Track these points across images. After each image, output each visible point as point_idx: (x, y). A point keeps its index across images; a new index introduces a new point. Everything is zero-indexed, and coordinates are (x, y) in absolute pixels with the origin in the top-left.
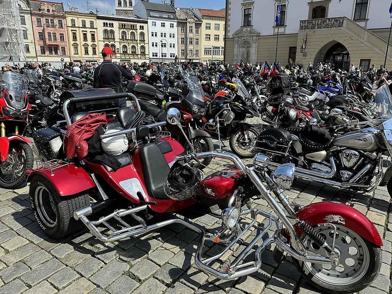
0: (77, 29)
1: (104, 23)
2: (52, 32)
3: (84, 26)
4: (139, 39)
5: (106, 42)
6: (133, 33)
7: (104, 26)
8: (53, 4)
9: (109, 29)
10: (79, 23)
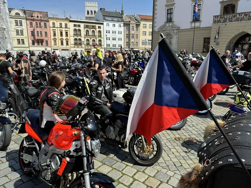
0: (56, 29)
1: (74, 25)
2: (39, 31)
3: (61, 27)
6: (93, 31)
8: (40, 12)
9: (77, 28)
10: (57, 24)
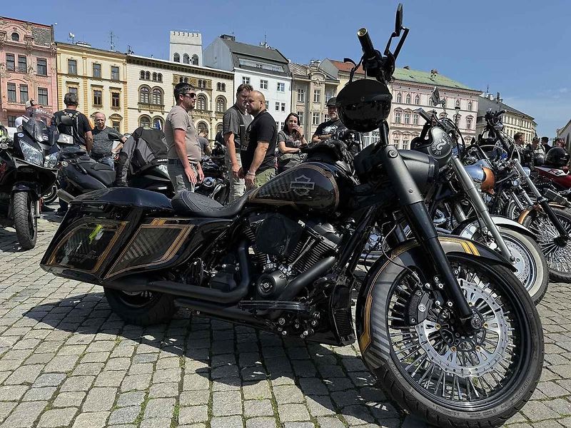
0: (80, 80)
1: (142, 73)
2: (18, 83)
3: (97, 77)
4: (214, 110)
5: (143, 112)
6: (202, 98)
7: (142, 78)
9: (152, 84)
10: (85, 67)
